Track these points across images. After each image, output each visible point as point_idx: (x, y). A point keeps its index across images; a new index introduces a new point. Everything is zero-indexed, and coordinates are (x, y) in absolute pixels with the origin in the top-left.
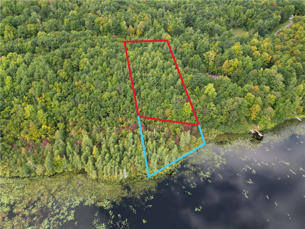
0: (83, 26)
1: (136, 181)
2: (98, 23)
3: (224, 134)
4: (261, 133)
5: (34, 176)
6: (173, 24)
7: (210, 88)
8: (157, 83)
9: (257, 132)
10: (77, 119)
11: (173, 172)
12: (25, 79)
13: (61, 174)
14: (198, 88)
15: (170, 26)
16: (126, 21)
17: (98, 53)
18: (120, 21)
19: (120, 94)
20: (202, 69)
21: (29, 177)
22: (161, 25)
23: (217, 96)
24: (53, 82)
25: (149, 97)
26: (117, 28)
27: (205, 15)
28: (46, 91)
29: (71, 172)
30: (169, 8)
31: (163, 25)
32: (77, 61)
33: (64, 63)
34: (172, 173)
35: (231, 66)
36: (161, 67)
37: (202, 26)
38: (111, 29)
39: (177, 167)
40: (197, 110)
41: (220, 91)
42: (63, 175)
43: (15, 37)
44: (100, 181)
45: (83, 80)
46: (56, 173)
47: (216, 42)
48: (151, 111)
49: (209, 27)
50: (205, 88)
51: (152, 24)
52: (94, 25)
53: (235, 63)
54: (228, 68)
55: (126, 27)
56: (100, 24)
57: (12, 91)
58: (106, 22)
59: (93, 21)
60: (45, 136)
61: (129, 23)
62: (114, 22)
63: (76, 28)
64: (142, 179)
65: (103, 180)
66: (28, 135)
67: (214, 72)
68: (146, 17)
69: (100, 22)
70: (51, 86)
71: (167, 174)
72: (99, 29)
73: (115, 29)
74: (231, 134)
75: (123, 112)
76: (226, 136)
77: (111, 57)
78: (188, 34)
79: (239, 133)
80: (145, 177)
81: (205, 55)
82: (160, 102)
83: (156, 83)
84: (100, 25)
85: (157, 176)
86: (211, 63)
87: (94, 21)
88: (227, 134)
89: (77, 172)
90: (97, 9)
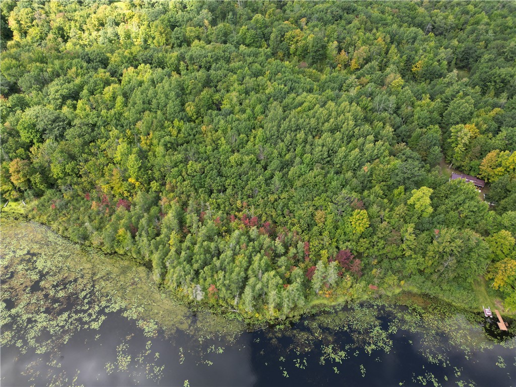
0: (266, 41)
1: (213, 312)
2: (290, 38)
3: (419, 293)
4: (507, 323)
5: (88, 246)
6: (426, 60)
7: (422, 197)
8: (329, 159)
9: (498, 319)
10: (179, 184)
11: (279, 324)
12: (140, 105)
13: (121, 256)
14: (401, 188)
15: (420, 62)
16: (339, 42)
17: (260, 88)
18: (328, 41)
19: (258, 162)
20: (434, 155)
21: (82, 244)
22: (401, 57)
23: (432, 216)
24: (171, 119)
25: (301, 179)
26: (319, 51)
27: (504, 53)
28: (156, 129)
29: (135, 259)
30: (441, 29)
31: (404, 57)
32: (222, 93)
33: (202, 93)
34: (277, 325)
35: (500, 165)
36: (347, 132)
37: (486, 72)
38: (308, 51)
39: (291, 319)
40: (379, 230)
41: (443, 207)
42: (122, 259)
43: (167, 43)
44: (162, 288)
45: (215, 126)
46: (116, 252)
47: (493, 109)
48: (293, 205)
49: (500, 76)
50: (412, 192)
51: (387, 53)
52: (281, 41)
53: (510, 162)
54: (493, 167)
55: (335, 52)
56: (292, 41)
57: (115, 118)
58: (304, 40)
59: (282, 34)
60: (129, 194)
61: (344, 46)
62: (317, 40)
63: (253, 42)
64: (223, 313)
65: (168, 290)
66: (108, 185)
67: (463, 168)
68: (380, 38)
69: (294, 38)
70: (166, 123)
71: (268, 323)
72: (288, 49)
73: (315, 52)
74: (436, 299)
75: (248, 193)
76: (421, 300)
77: (276, 98)
78: (444, 83)
79: (454, 304)
80: (229, 312)
81: (453, 131)
82: (315, 195)
83: (326, 160)
84: (293, 43)
85: (249, 319)
86: (459, 149)
87: (284, 35)
88: (426, 296)
89: (141, 263)
90: (303, 16)
